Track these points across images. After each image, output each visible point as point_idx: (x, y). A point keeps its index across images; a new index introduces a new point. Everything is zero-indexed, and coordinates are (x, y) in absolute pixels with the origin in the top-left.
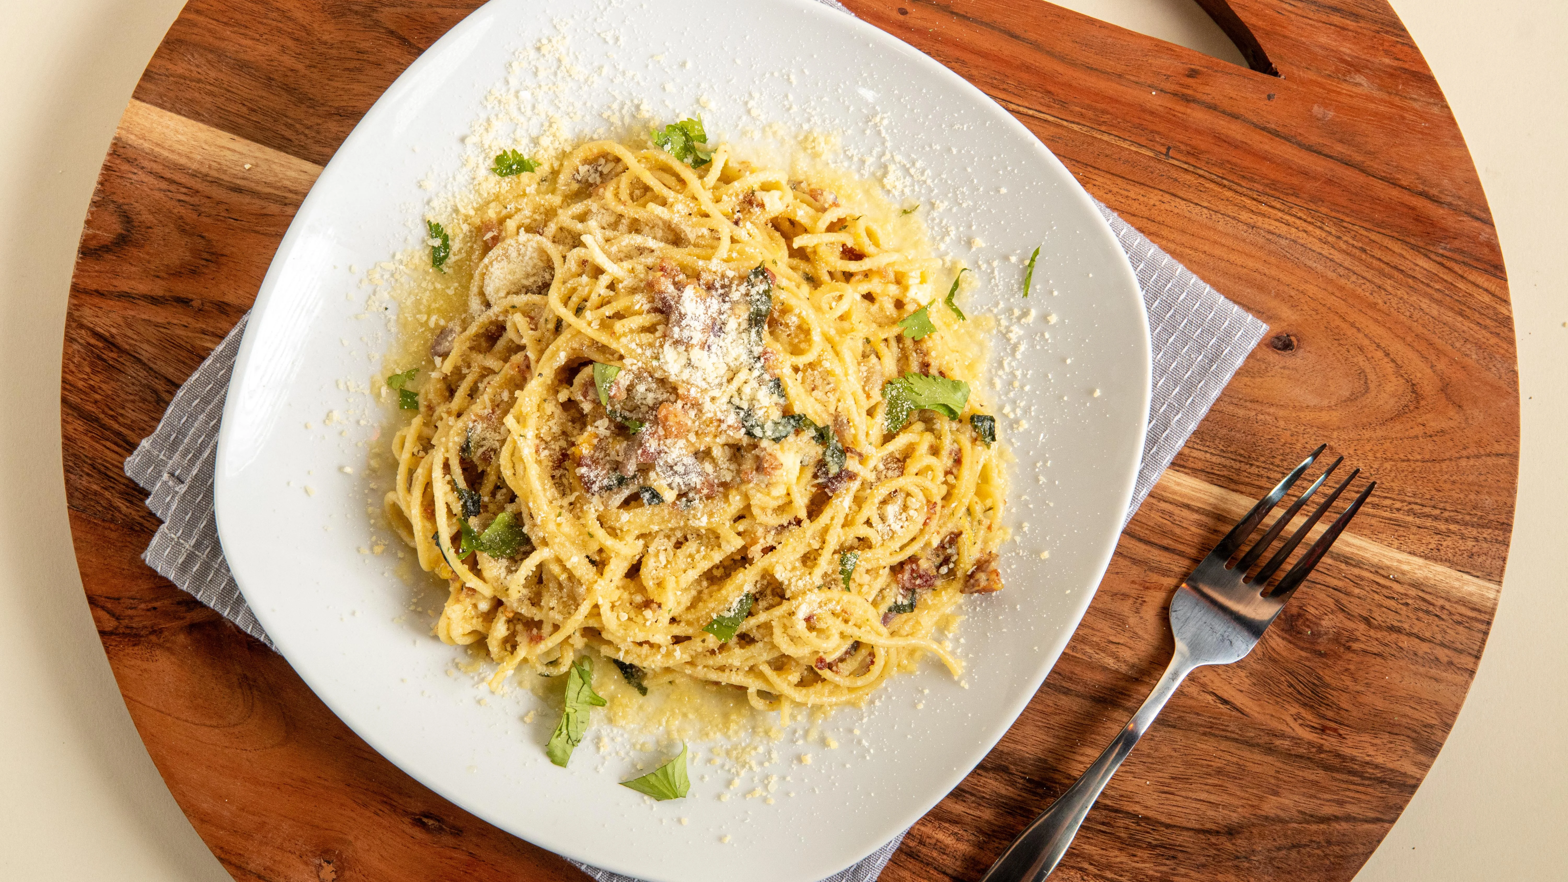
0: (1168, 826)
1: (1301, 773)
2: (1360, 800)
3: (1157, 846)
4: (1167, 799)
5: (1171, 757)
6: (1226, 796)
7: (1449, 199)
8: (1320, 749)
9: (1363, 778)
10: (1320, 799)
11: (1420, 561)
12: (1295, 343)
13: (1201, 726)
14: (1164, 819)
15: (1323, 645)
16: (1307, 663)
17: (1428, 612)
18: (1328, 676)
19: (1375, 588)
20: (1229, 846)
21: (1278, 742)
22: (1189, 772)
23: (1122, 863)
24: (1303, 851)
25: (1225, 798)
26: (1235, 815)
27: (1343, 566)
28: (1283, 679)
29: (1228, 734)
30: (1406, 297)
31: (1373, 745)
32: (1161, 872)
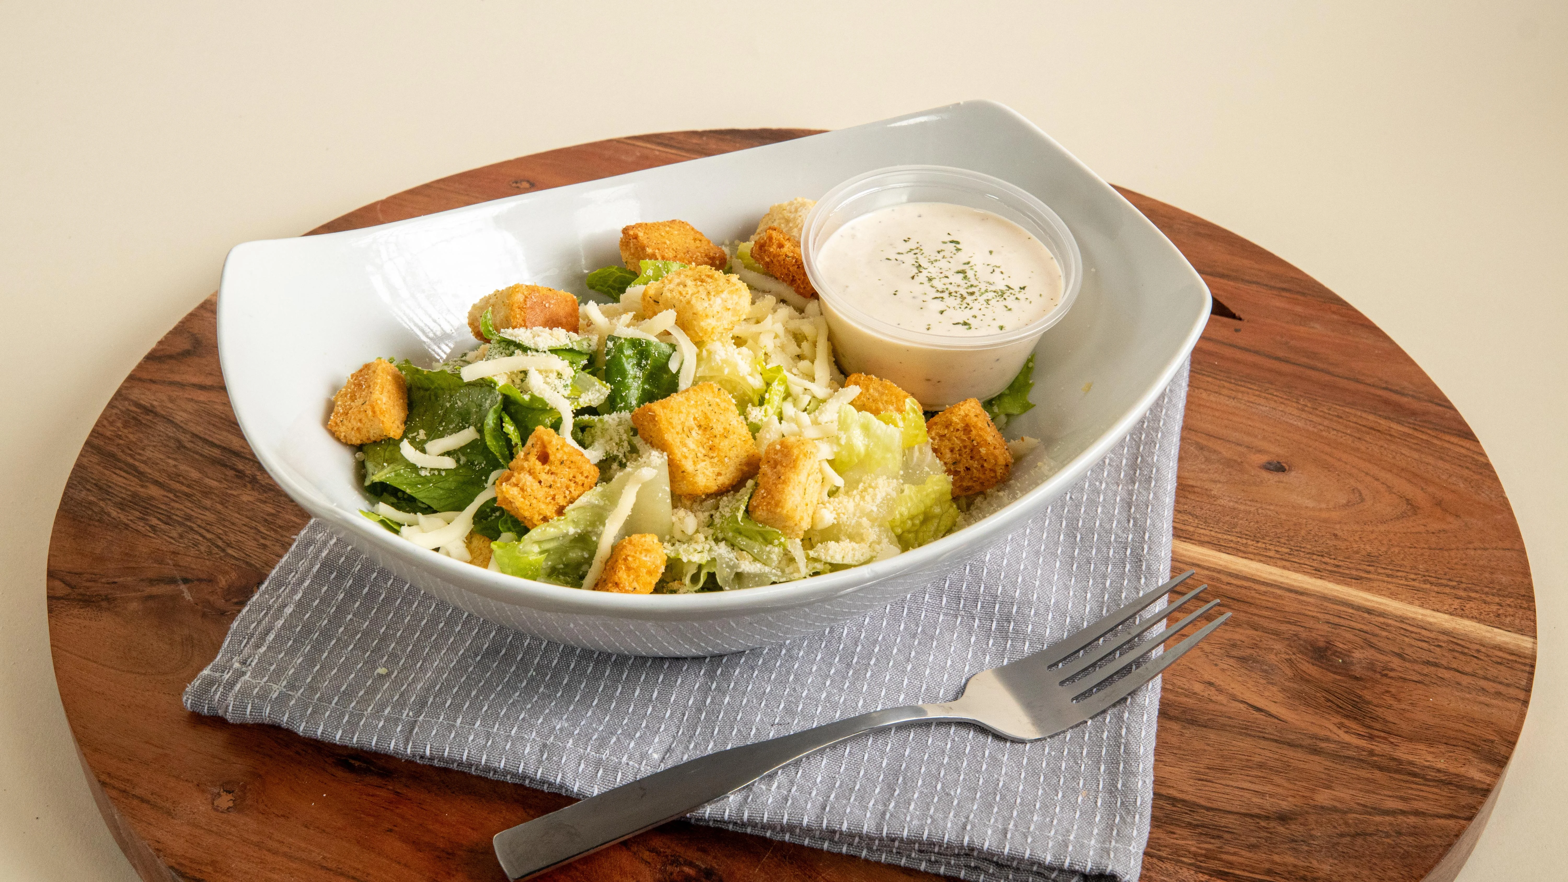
0: (1208, 809)
1: (1354, 772)
2: (1426, 798)
3: (1197, 826)
4: (1205, 786)
5: (1205, 750)
6: (1271, 787)
7: (1411, 393)
8: (1372, 753)
9: (1427, 780)
10: (1380, 794)
11: (1447, 616)
12: (1287, 468)
13: (1238, 727)
14: (1202, 802)
15: (1358, 671)
16: (1344, 685)
17: (1463, 653)
18: (1367, 695)
19: (1402, 632)
20: (1281, 829)
21: (1323, 745)
22: (1227, 764)
23: (1159, 839)
24: (1369, 839)
25: (1268, 788)
26: (1285, 803)
27: (1366, 615)
28: (1318, 695)
29: (1266, 736)
30: (1386, 446)
31: (1430, 753)
32: (1206, 849)
